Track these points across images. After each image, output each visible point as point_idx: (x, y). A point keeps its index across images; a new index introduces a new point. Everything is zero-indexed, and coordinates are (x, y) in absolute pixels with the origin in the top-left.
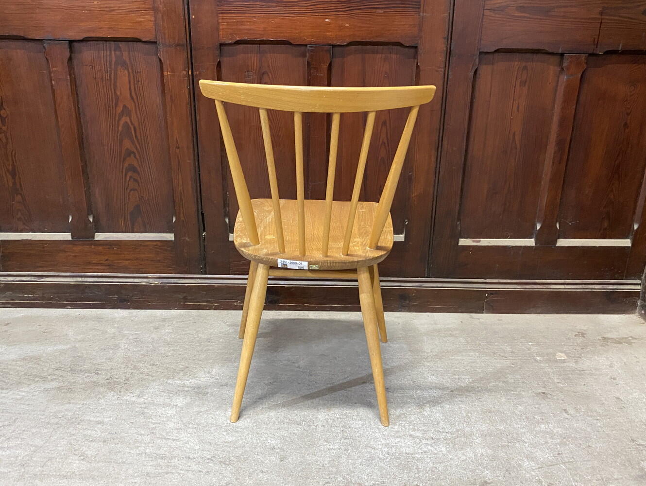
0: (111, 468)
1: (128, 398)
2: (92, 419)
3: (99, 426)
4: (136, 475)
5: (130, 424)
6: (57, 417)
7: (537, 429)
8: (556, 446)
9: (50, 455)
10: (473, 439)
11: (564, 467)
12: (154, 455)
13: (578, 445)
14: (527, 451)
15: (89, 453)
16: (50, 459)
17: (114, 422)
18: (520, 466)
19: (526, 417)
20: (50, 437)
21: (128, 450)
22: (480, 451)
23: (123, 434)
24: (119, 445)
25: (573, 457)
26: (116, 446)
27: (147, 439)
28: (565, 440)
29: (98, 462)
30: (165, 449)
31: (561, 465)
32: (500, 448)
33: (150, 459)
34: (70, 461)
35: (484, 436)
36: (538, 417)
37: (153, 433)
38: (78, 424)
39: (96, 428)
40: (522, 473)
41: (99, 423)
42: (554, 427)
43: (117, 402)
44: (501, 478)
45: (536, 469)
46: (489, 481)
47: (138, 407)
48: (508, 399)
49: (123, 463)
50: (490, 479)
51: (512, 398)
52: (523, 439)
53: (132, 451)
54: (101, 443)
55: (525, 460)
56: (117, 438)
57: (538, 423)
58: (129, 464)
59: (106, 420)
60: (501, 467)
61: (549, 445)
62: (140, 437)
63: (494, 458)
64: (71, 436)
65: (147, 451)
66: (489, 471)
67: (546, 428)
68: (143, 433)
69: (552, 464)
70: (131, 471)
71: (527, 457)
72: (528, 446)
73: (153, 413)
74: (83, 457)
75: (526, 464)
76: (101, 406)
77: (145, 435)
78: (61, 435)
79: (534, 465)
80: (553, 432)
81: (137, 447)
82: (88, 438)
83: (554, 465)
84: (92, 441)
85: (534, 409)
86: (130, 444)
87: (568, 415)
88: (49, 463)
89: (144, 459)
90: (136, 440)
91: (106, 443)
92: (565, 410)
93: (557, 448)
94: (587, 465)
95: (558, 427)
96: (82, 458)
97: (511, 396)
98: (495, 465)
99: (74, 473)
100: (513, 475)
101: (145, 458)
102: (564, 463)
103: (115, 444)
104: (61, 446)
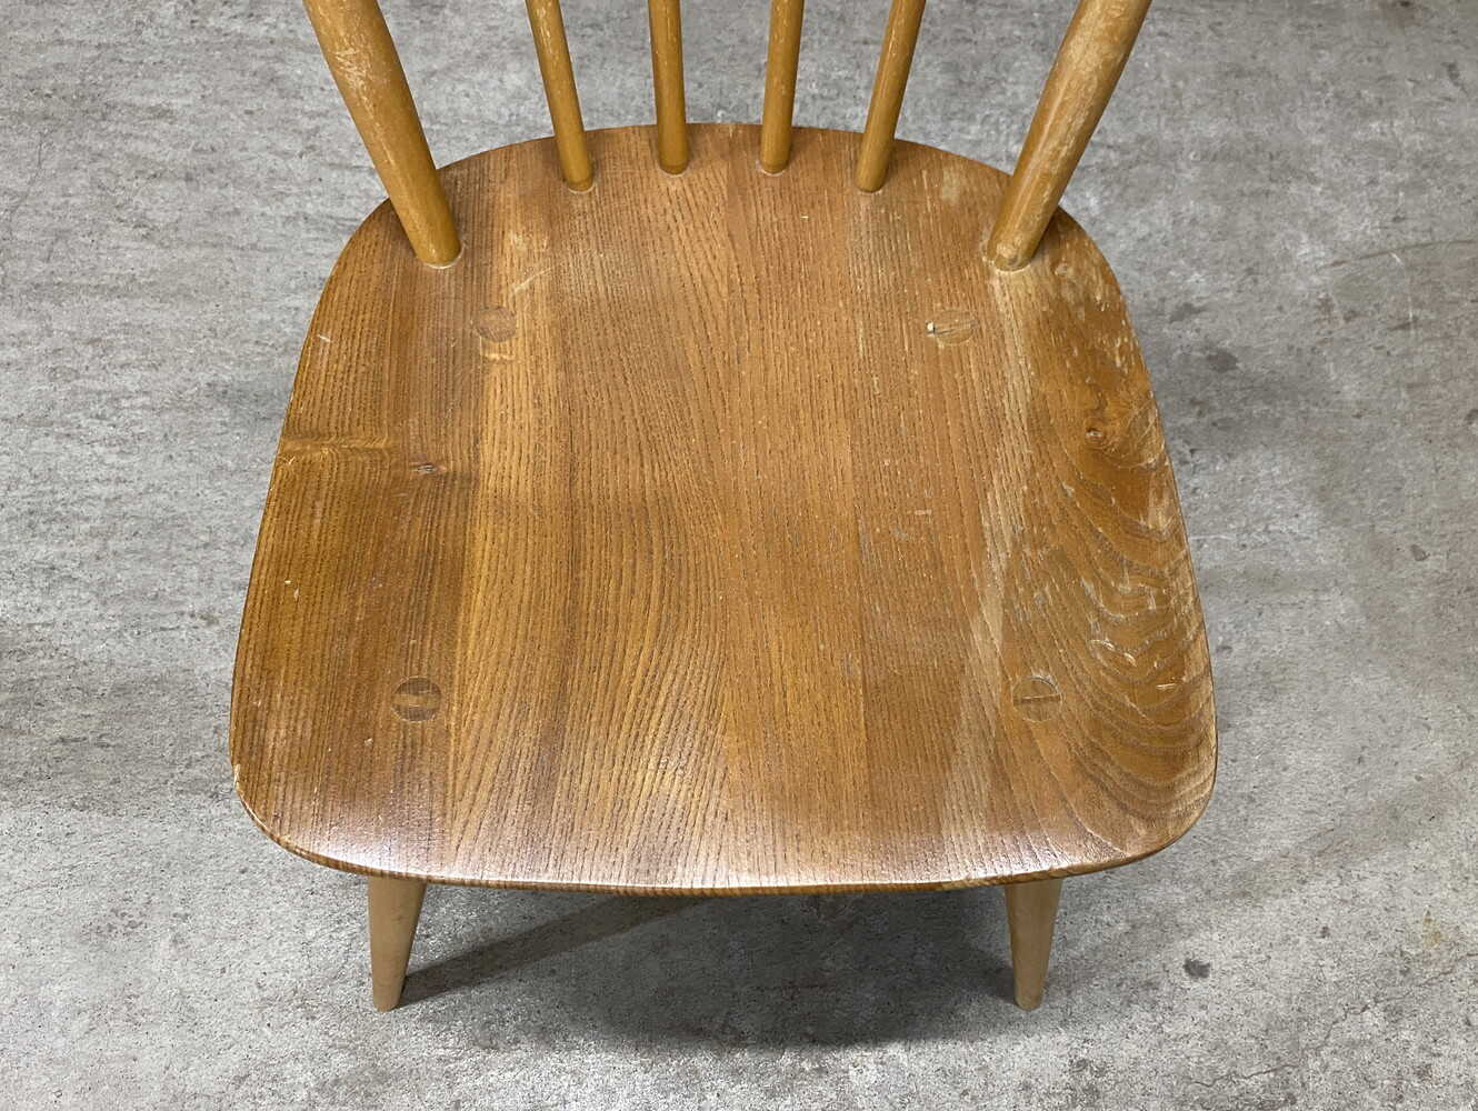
0: (226, 266)
1: (221, 23)
2: (137, 100)
3: (164, 125)
4: (293, 285)
5: (246, 118)
6: (36, 93)
7: (1358, 134)
8: (1396, 192)
9: (57, 224)
10: (1179, 171)
11: (1398, 260)
12: (330, 221)
13: (1457, 190)
14: (1316, 208)
15: (160, 217)
16: (60, 235)
17: (203, 112)
18: (1286, 257)
19: (1337, 95)
20: (40, 163)
21: (256, 206)
22: (1191, 207)
23: (235, 154)
24: (231, 191)
25: (1431, 231)
26: (223, 192)
27: (300, 167)
28: (1424, 173)
29: (189, 245)
30: (353, 202)
31: (1394, 256)
32: (1246, 199)
33: (321, 235)
34: (114, 242)
35: (1208, 157)
36: (1369, 95)
37: (312, 148)
38: (104, 118)
39: (156, 135)
40: (1288, 279)
41: (159, 116)
42: (1406, 130)
43: (192, 40)
44: (1229, 295)
45: (1325, 267)
46: (1197, 305)
47: (254, 56)
48: (1300, 27)
49: (254, 247)
50: (1200, 299)
51: (1313, 22)
52: (1312, 170)
53: (267, 210)
54: (182, 184)
55: (1305, 239)
56: (220, 165)
57: (1366, 114)
58: (266, 250)
59: (177, 104)
60: (1236, 260)
61: (1378, 189)
62: (280, 161)
63: (1225, 232)
64: (95, 161)
65: (309, 208)
66: (1204, 271)
67: (1383, 134)
68: (286, 147)
69: (1370, 252)
70: (278, 275)
71: (1312, 226)
72: (1321, 193)
73: (301, 77)
74: (146, 230)
75: (1305, 250)
76: (152, 53)
77: (292, 156)
78: (68, 156)
79: (1323, 254)
80: (1400, 145)
81: (281, 196)
82: (141, 168)
83: (1373, 256)
84: (155, 176)
85: (1365, 62)
86: (258, 186)
87: (1456, 84)
88: (60, 248)
89: (304, 235)
90: (272, 171)
91: (194, 183)
92: (1451, 67)
93: (1396, 201)
94: (1462, 253)
95: (1418, 129)
96: (143, 231)
97: (1310, 16)
98: (1221, 253)
99: (133, 279)
100: (1264, 283)
101: (308, 231)
102: (1402, 250)
103: (220, 188)
104: (77, 195)
